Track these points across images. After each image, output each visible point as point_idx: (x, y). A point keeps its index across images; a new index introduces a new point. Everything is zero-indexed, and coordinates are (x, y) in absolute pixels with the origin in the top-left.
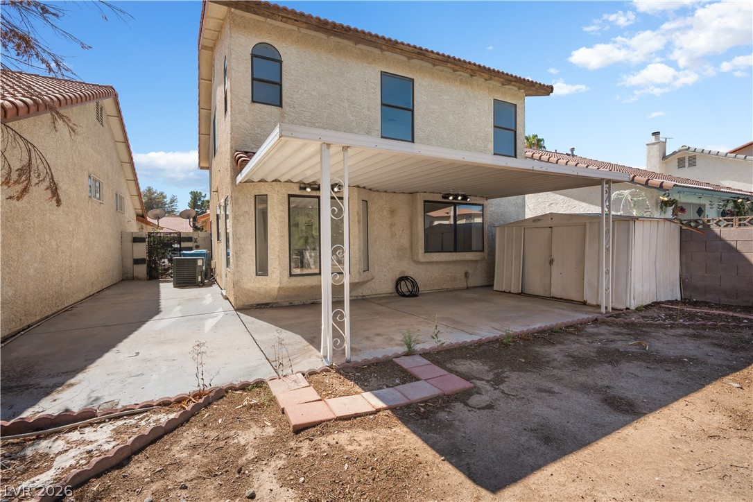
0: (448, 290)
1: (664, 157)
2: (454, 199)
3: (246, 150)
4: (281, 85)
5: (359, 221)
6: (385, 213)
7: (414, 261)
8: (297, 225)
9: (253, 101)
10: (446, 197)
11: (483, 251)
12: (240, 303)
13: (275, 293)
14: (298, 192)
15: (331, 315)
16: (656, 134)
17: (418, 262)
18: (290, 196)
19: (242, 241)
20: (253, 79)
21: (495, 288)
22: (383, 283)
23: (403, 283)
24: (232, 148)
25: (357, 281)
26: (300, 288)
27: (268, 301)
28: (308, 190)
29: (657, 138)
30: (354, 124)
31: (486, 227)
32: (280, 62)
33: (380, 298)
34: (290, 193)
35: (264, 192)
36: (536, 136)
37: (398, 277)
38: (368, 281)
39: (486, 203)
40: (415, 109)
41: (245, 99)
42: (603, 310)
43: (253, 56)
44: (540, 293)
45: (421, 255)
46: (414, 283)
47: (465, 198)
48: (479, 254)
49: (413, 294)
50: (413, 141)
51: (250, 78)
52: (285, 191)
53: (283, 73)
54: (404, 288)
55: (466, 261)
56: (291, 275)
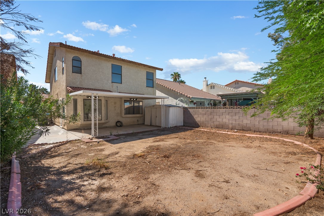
0: (132, 125)
1: (207, 85)
2: (133, 99)
3: (71, 86)
4: (81, 68)
5: (104, 106)
6: (113, 103)
7: (122, 117)
8: (86, 105)
9: (73, 72)
10: (131, 99)
11: (142, 114)
12: (69, 129)
13: (79, 125)
14: (87, 98)
15: (94, 127)
16: (205, 78)
17: (123, 117)
18: (84, 99)
19: (69, 111)
20: (73, 66)
21: (145, 124)
22: (112, 123)
23: (118, 123)
24: (66, 85)
25: (104, 122)
26: (87, 124)
27: (77, 128)
28: (89, 98)
29: (206, 79)
30: (103, 79)
31: (143, 107)
32: (81, 61)
33: (111, 127)
34: (84, 98)
35: (76, 98)
36: (178, 73)
37: (117, 121)
38: (107, 122)
39: (143, 101)
40: (122, 74)
41: (70, 72)
42: (162, 128)
43: (73, 60)
44: (154, 125)
45: (123, 115)
46: (121, 123)
47: (136, 99)
48: (141, 115)
49: (121, 126)
50: (121, 83)
51: (72, 66)
52: (82, 98)
53: (82, 64)
54: (118, 124)
55: (137, 117)
56: (84, 121)
